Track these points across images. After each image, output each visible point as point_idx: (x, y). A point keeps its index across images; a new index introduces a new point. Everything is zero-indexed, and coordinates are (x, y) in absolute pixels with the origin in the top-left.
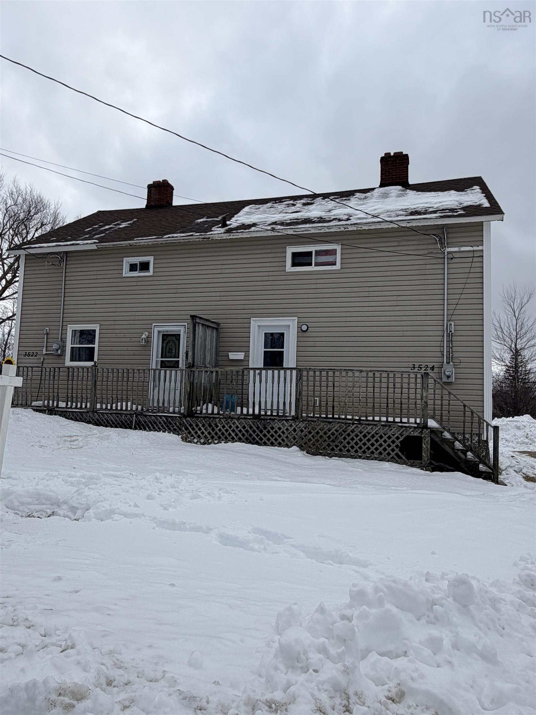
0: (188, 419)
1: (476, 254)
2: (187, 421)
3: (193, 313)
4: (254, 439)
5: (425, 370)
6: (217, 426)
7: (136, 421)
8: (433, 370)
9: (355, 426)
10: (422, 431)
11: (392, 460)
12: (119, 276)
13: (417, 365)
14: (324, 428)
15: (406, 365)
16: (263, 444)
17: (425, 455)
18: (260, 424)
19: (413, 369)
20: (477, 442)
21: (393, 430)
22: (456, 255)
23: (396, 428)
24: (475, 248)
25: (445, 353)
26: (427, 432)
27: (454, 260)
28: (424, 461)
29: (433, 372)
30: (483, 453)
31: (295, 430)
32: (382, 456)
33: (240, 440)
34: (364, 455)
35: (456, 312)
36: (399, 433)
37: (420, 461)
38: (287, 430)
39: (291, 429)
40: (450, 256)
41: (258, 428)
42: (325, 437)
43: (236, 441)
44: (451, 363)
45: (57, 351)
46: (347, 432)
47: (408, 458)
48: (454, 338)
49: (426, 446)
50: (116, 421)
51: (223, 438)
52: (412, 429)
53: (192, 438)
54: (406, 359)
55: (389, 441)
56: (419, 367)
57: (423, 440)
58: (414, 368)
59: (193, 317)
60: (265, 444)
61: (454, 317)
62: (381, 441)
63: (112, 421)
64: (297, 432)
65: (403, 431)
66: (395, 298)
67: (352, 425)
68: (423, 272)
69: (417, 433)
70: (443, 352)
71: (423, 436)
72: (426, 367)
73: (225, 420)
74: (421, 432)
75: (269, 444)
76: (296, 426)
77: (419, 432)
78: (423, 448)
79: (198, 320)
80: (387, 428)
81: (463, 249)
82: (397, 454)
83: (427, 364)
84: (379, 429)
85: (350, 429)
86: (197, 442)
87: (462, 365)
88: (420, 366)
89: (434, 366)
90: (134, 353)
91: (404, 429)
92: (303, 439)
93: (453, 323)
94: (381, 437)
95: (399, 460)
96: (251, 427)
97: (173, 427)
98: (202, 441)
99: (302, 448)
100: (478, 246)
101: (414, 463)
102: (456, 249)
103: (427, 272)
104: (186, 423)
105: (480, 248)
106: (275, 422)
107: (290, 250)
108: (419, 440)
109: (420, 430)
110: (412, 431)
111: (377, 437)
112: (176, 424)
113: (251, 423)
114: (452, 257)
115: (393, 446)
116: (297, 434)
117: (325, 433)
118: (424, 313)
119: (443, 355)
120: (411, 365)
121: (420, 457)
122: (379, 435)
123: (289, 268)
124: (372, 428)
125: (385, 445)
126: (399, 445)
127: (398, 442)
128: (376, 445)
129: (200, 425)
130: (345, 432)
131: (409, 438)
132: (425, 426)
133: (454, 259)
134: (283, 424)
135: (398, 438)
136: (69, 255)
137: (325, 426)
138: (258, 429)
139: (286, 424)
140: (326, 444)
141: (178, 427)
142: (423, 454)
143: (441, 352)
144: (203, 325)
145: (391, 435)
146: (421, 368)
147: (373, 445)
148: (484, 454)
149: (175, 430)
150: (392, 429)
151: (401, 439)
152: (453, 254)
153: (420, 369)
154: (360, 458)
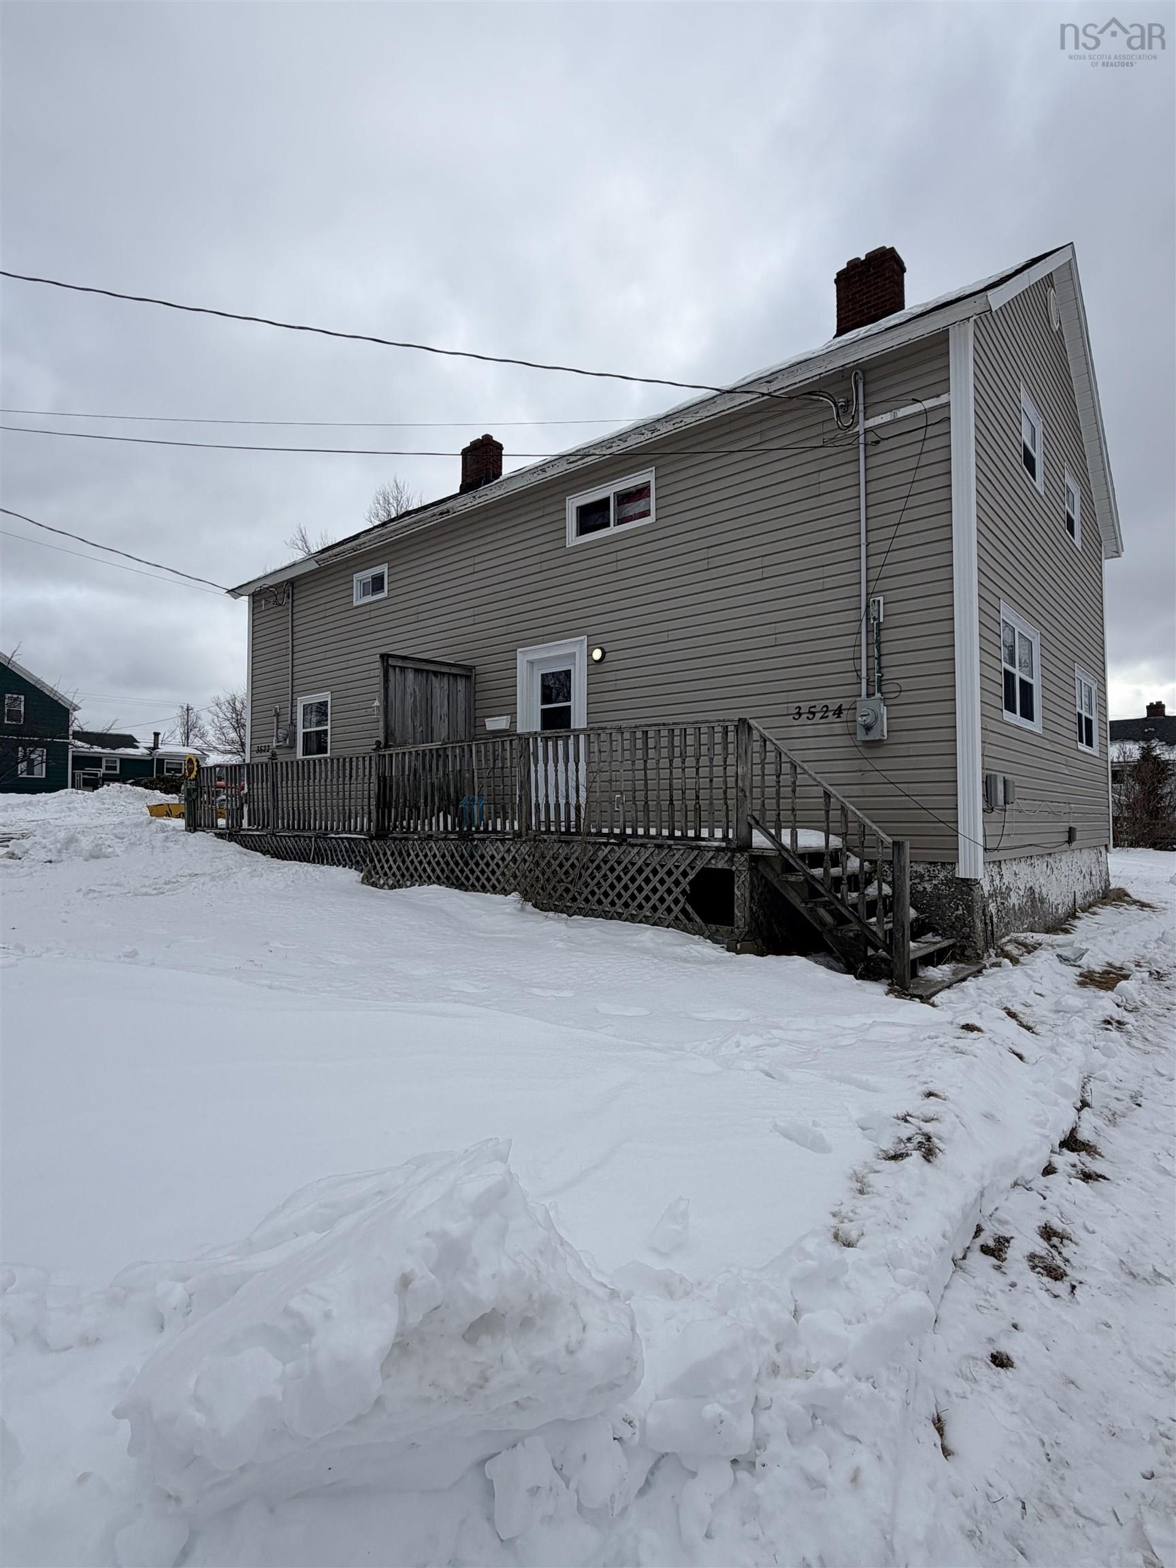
0: (375, 842)
1: (933, 418)
2: (373, 846)
3: (384, 650)
4: (457, 878)
5: (822, 718)
6: (409, 855)
7: (315, 848)
8: (839, 717)
9: (609, 848)
10: (733, 856)
11: (676, 924)
12: (348, 607)
13: (805, 707)
14: (559, 854)
15: (781, 709)
16: (470, 888)
17: (739, 914)
18: (465, 848)
19: (797, 717)
20: (943, 884)
21: (676, 857)
22: (883, 433)
23: (682, 852)
24: (928, 404)
25: (864, 674)
26: (743, 859)
27: (883, 446)
28: (738, 928)
29: (838, 720)
30: (958, 909)
31: (514, 860)
32: (659, 914)
33: (439, 881)
34: (626, 913)
35: (887, 571)
36: (688, 862)
37: (730, 928)
38: (503, 859)
39: (508, 858)
40: (872, 437)
41: (462, 856)
42: (561, 872)
43: (434, 883)
44: (878, 695)
45: (285, 740)
46: (596, 863)
47: (707, 920)
48: (885, 635)
49: (741, 891)
50: (295, 849)
51: (416, 877)
52: (711, 854)
53: (378, 876)
54: (782, 697)
55: (669, 882)
56: (810, 712)
57: (736, 879)
58: (800, 714)
59: (385, 657)
60: (474, 888)
61: (881, 585)
62: (655, 881)
63: (290, 848)
64: (518, 863)
65: (695, 858)
66: (758, 563)
67: (603, 848)
68: (814, 491)
69: (723, 862)
70: (860, 670)
71: (734, 868)
72: (825, 709)
73: (419, 842)
74: (731, 860)
75: (479, 888)
76: (517, 852)
77: (726, 858)
78: (736, 897)
79: (392, 662)
80: (666, 851)
81: (902, 413)
82: (684, 911)
83: (826, 702)
84: (652, 853)
85: (601, 854)
86: (384, 884)
87: (904, 698)
88: (812, 710)
89: (841, 705)
90: (371, 734)
91: (696, 852)
92: (526, 877)
93: (881, 599)
94: (655, 872)
95: (690, 926)
96: (453, 856)
97: (355, 857)
98: (390, 882)
99: (526, 897)
100: (938, 396)
101: (717, 930)
102: (887, 417)
103: (824, 488)
104: (372, 851)
105: (943, 399)
106: (485, 846)
107: (574, 502)
108: (727, 877)
109: (729, 854)
110: (712, 858)
111: (647, 871)
112: (359, 852)
113: (453, 848)
114: (875, 440)
115: (677, 891)
116: (518, 868)
117: (561, 865)
118: (818, 585)
119: (859, 677)
120: (792, 709)
121: (728, 919)
122: (650, 868)
123: (573, 539)
124: (638, 853)
125: (662, 890)
126: (688, 888)
127: (685, 883)
128: (647, 889)
129: (389, 853)
130: (592, 861)
131: (706, 874)
132: (746, 845)
133: (882, 443)
134: (497, 849)
135: (685, 874)
136: (296, 584)
137: (560, 851)
138: (462, 860)
139: (502, 849)
140: (563, 888)
141: (362, 857)
142: (736, 911)
143: (856, 671)
144: (417, 670)
145: (672, 868)
146: (814, 713)
147: (640, 889)
148: (960, 912)
149: (357, 862)
150: (674, 855)
151: (690, 877)
152: (877, 432)
153: (811, 716)
154: (620, 919)
